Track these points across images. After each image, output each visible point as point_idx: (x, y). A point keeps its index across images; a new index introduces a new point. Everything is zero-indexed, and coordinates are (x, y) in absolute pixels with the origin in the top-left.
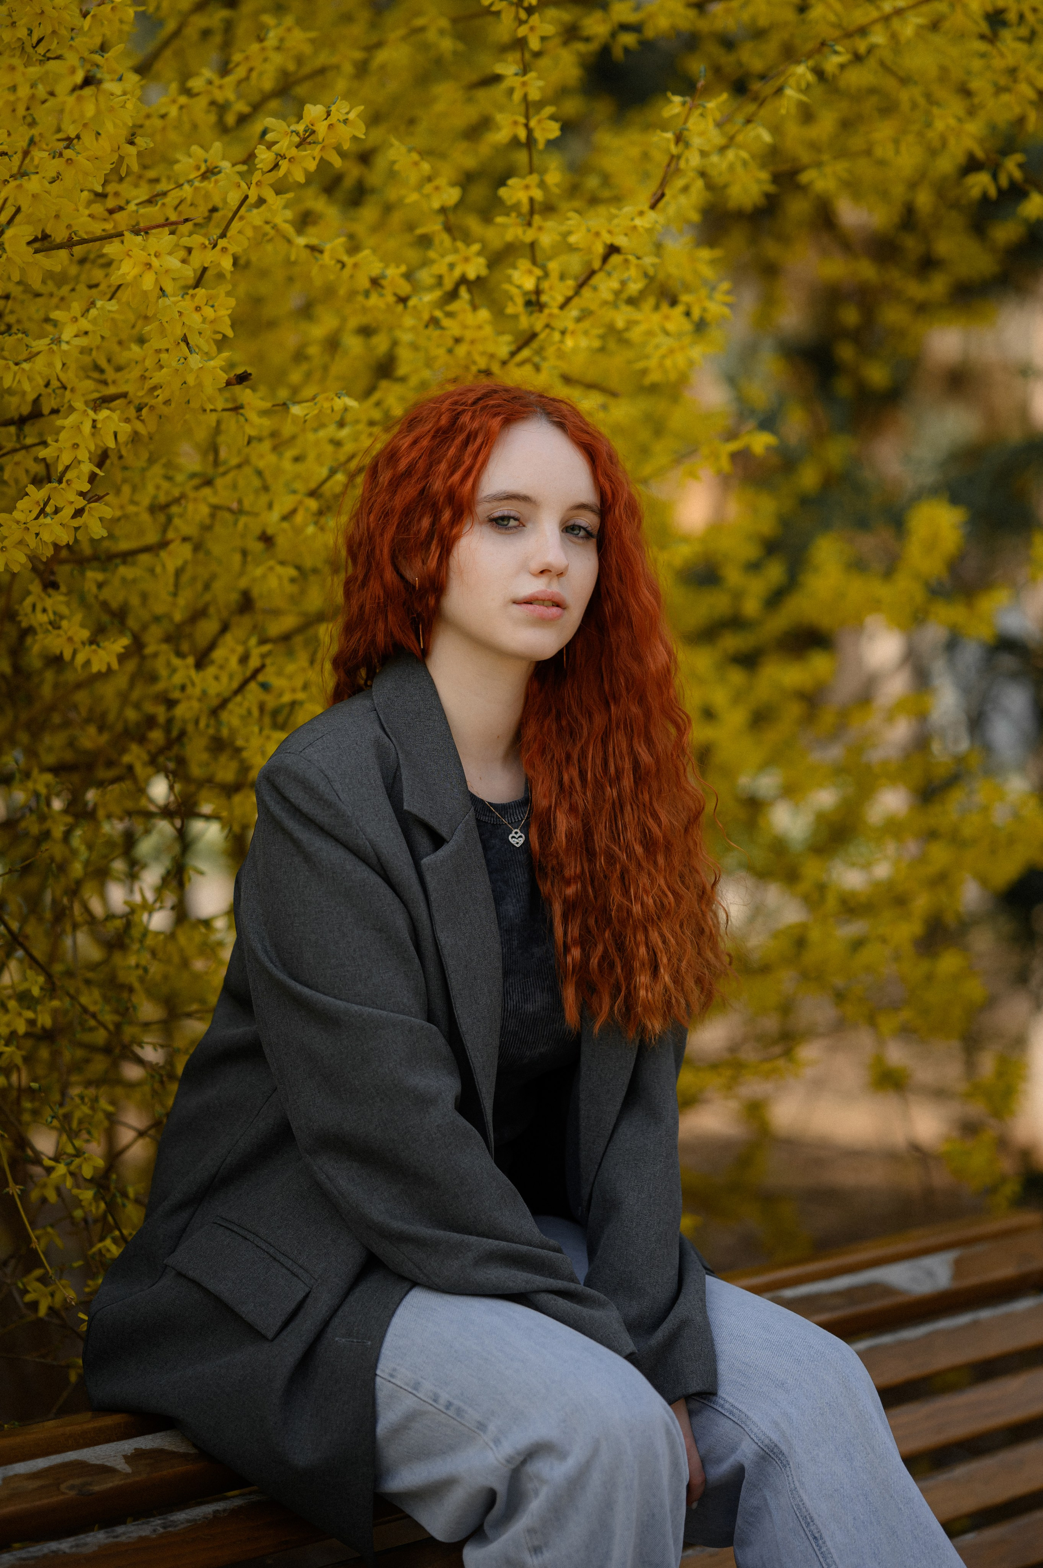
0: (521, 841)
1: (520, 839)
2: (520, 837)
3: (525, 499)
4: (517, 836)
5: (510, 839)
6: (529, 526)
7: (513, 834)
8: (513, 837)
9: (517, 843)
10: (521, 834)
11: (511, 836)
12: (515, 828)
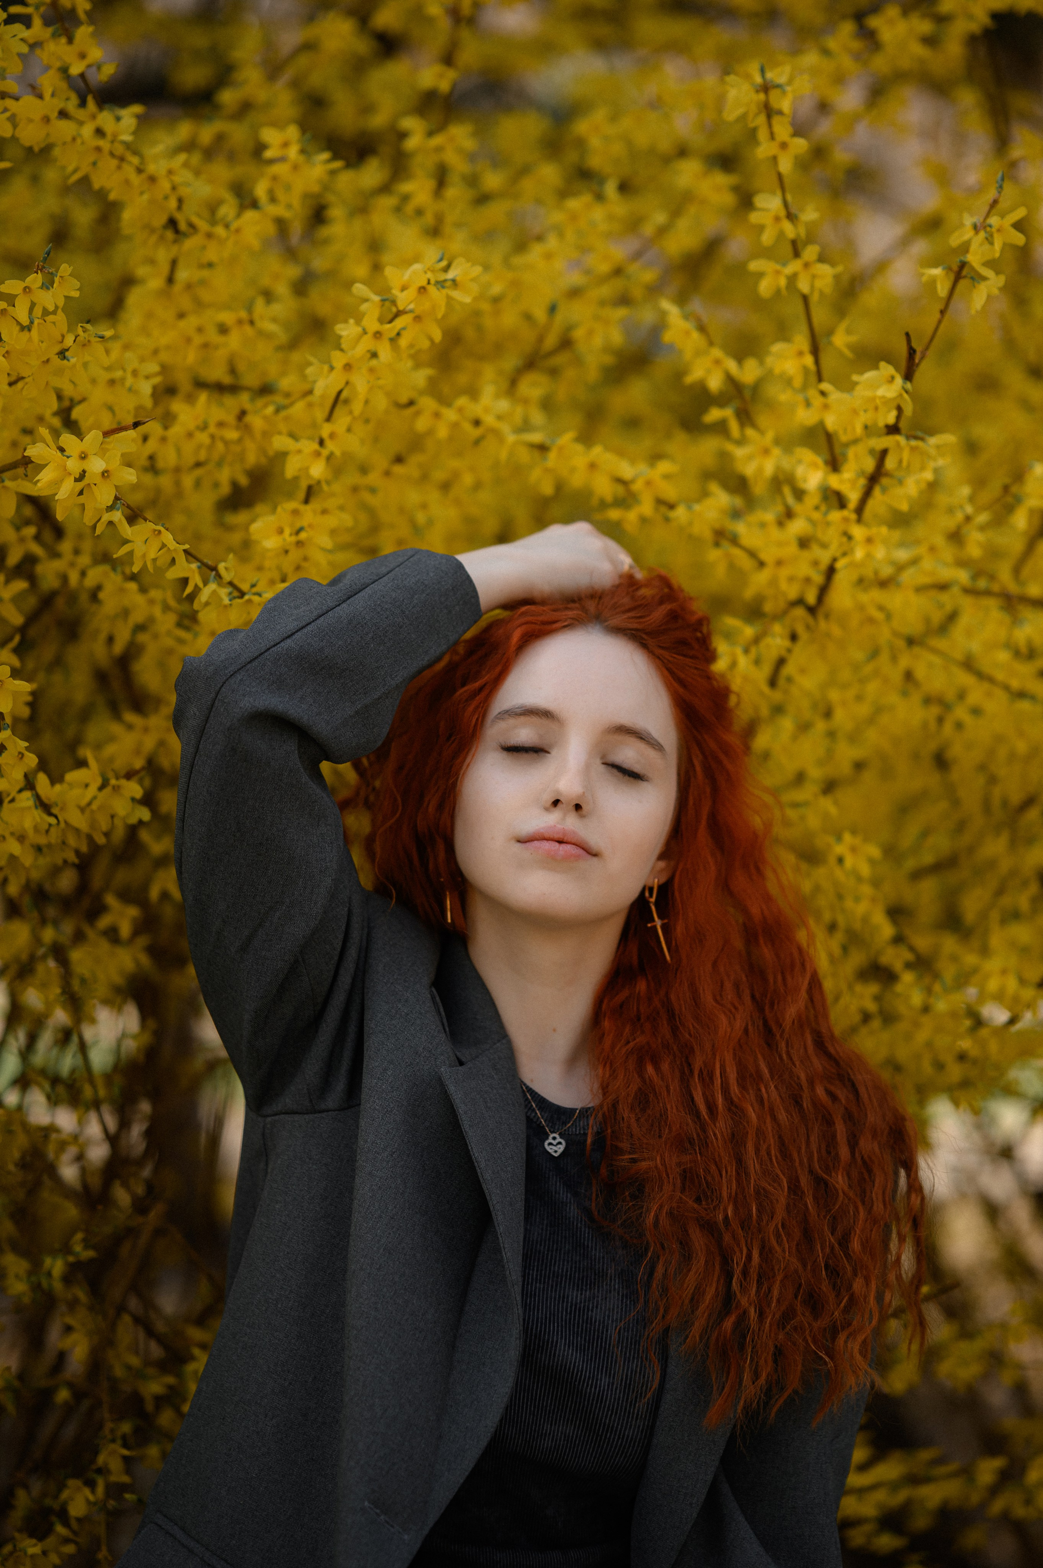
0: (561, 1149)
1: (559, 1146)
2: (560, 1143)
3: (545, 714)
4: (555, 1142)
5: (548, 1148)
6: (554, 752)
7: (550, 1140)
8: (550, 1144)
9: (556, 1152)
10: (560, 1140)
11: (546, 1143)
12: (552, 1132)
